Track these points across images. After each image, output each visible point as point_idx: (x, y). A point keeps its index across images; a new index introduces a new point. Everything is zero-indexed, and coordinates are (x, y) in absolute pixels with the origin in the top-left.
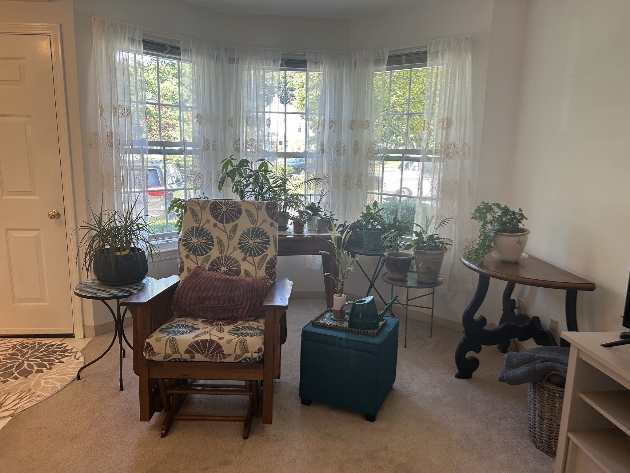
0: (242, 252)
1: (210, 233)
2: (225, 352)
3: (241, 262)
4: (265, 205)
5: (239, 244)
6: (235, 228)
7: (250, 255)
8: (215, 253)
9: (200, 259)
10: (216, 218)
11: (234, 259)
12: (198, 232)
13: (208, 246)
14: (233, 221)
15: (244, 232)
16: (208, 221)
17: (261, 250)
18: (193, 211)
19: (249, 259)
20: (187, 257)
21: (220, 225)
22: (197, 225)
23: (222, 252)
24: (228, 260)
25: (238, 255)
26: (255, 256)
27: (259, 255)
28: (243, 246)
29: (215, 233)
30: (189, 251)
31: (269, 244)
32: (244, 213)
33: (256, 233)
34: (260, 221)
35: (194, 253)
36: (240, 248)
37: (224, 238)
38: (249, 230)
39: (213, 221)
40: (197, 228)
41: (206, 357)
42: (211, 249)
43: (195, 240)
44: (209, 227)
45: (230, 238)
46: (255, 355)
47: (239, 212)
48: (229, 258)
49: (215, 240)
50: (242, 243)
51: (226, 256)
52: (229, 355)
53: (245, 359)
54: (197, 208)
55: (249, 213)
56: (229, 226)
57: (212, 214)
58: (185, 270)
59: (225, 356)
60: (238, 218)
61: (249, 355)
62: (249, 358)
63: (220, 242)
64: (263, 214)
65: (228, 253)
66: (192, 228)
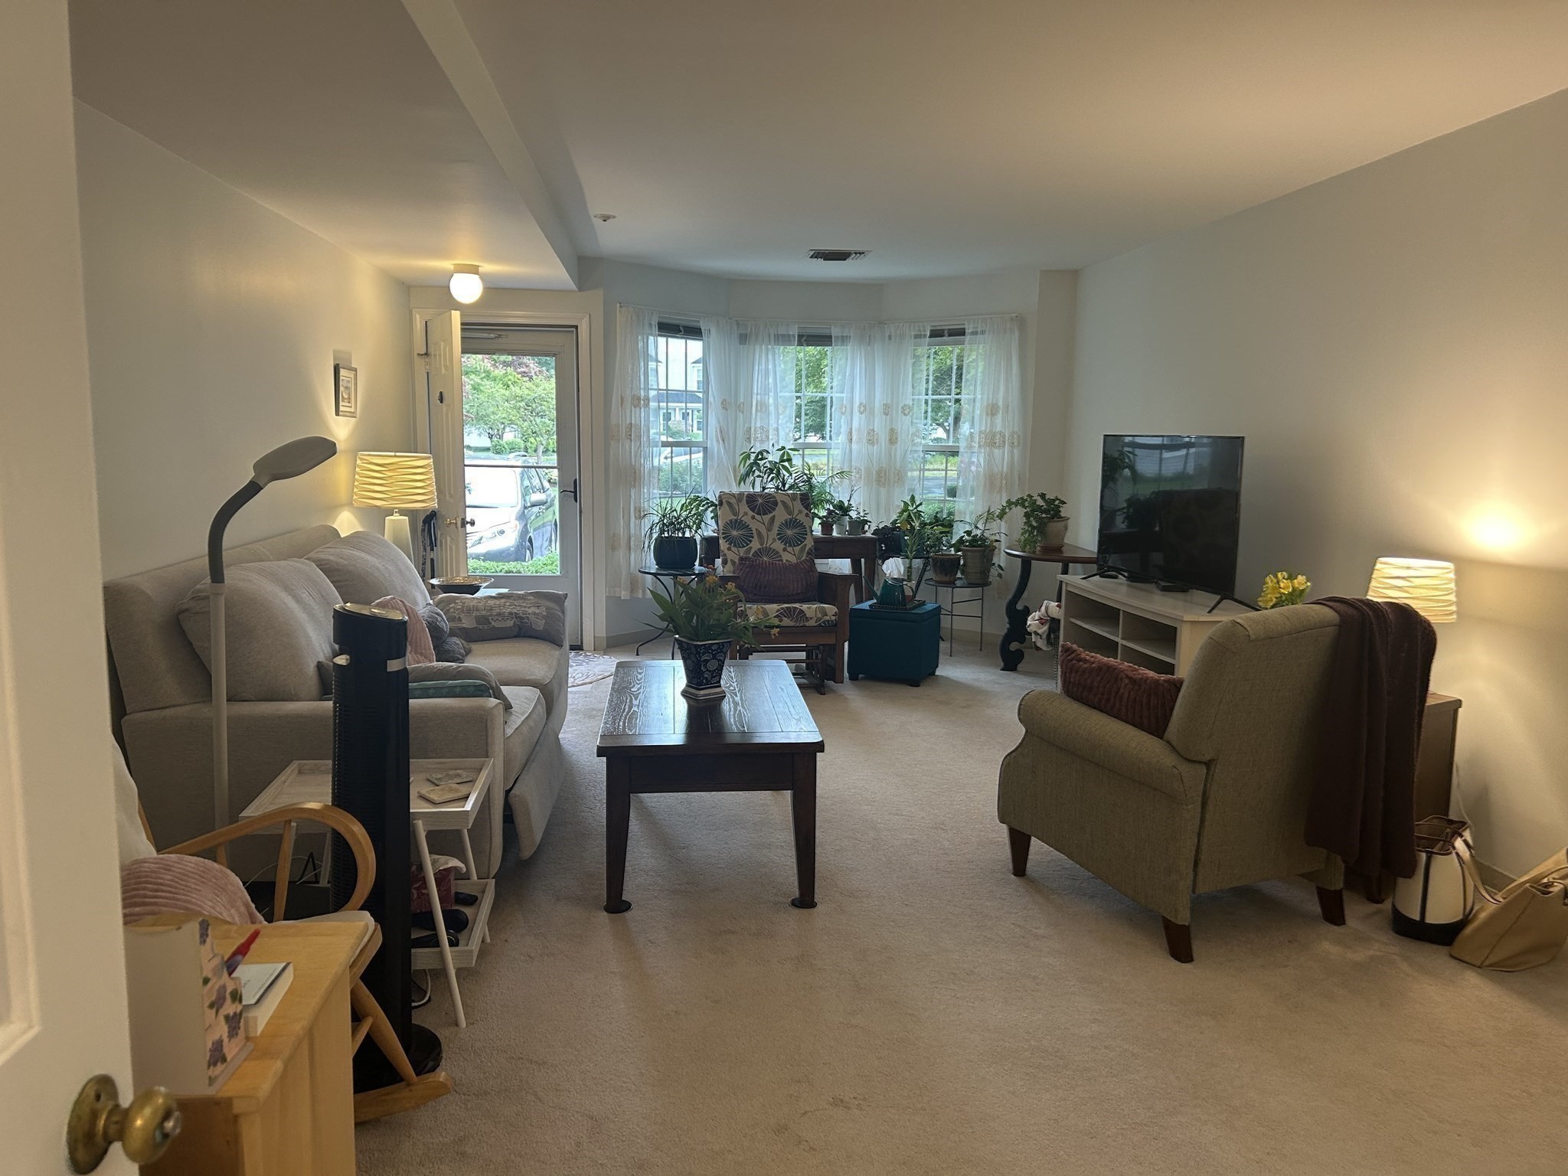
0: (781, 542)
1: (748, 525)
2: (807, 615)
3: (781, 553)
4: (799, 496)
5: (778, 534)
6: (773, 519)
7: (790, 546)
8: (755, 545)
9: (742, 551)
10: (753, 510)
11: (774, 550)
12: (737, 524)
13: (749, 538)
14: (771, 512)
15: (782, 522)
16: (746, 514)
17: (799, 540)
18: (729, 504)
19: (790, 549)
20: (729, 549)
21: (757, 517)
22: (736, 518)
23: (761, 545)
24: (768, 551)
25: (778, 546)
26: (795, 546)
27: (799, 545)
28: (782, 537)
29: (754, 526)
30: (729, 544)
31: (806, 534)
32: (780, 504)
33: (793, 523)
34: (796, 512)
35: (735, 546)
36: (779, 539)
37: (764, 531)
38: (786, 521)
39: (751, 513)
40: (736, 521)
41: (791, 620)
42: (751, 541)
43: (735, 533)
44: (747, 519)
45: (769, 530)
46: (833, 618)
47: (776, 503)
48: (770, 549)
49: (754, 532)
50: (781, 534)
51: (766, 547)
52: (811, 618)
53: (824, 622)
54: (733, 501)
55: (784, 503)
56: (767, 518)
57: (748, 507)
58: (729, 562)
59: (807, 619)
60: (774, 509)
61: (828, 618)
62: (828, 621)
63: (759, 533)
64: (798, 505)
65: (768, 543)
66: (731, 521)
